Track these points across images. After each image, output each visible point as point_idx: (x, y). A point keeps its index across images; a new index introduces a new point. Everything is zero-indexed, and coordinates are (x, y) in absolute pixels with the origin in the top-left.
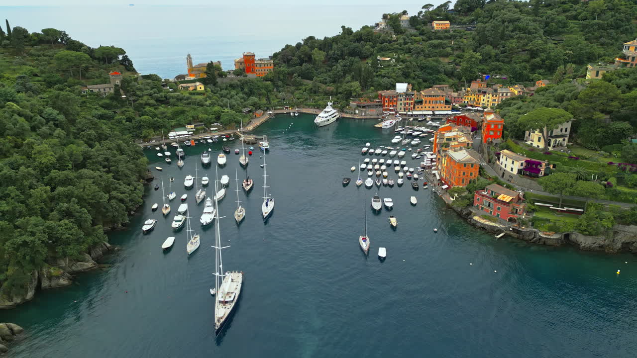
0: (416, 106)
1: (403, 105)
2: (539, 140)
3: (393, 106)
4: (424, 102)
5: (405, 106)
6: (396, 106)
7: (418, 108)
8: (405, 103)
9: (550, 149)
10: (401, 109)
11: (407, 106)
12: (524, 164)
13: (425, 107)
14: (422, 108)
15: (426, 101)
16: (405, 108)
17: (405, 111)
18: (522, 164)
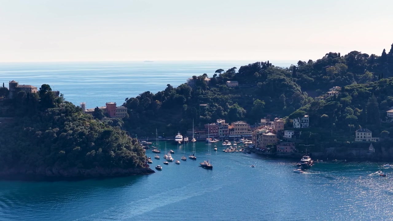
0: (231, 132)
1: (222, 132)
2: (298, 125)
3: (216, 132)
4: (235, 129)
5: (223, 132)
6: (218, 132)
7: (232, 133)
8: (223, 130)
9: (302, 127)
10: (221, 134)
11: (225, 132)
12: (294, 133)
13: (236, 133)
14: (234, 133)
15: (236, 129)
16: (223, 134)
17: (223, 136)
18: (293, 133)
